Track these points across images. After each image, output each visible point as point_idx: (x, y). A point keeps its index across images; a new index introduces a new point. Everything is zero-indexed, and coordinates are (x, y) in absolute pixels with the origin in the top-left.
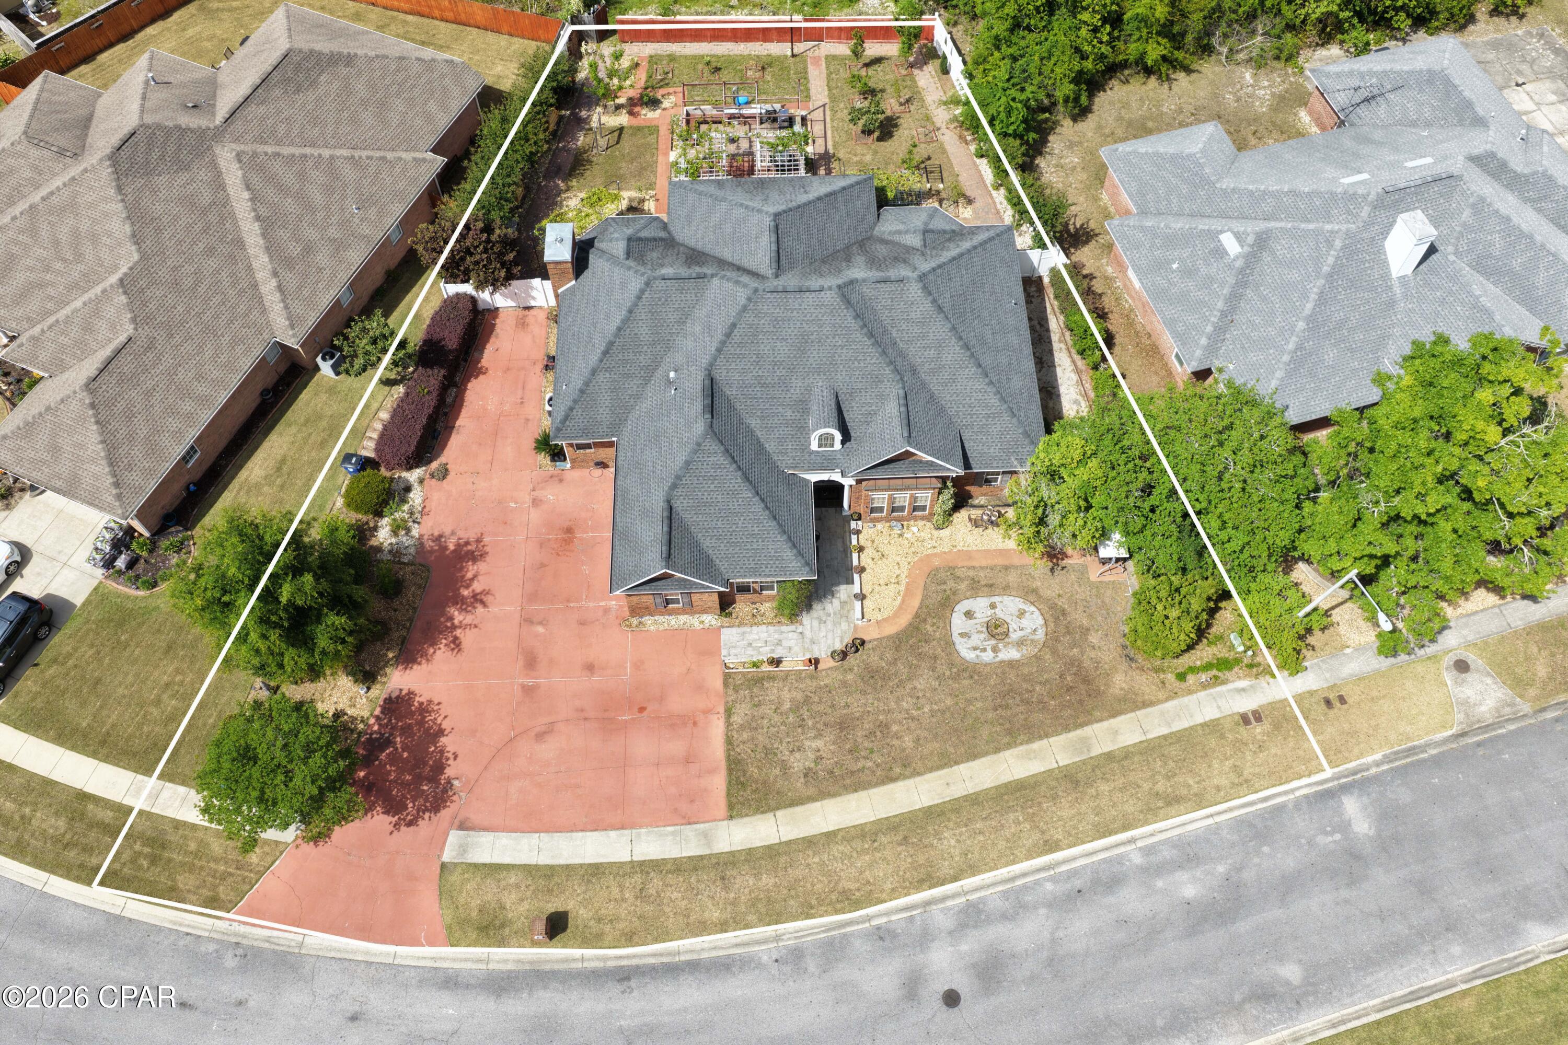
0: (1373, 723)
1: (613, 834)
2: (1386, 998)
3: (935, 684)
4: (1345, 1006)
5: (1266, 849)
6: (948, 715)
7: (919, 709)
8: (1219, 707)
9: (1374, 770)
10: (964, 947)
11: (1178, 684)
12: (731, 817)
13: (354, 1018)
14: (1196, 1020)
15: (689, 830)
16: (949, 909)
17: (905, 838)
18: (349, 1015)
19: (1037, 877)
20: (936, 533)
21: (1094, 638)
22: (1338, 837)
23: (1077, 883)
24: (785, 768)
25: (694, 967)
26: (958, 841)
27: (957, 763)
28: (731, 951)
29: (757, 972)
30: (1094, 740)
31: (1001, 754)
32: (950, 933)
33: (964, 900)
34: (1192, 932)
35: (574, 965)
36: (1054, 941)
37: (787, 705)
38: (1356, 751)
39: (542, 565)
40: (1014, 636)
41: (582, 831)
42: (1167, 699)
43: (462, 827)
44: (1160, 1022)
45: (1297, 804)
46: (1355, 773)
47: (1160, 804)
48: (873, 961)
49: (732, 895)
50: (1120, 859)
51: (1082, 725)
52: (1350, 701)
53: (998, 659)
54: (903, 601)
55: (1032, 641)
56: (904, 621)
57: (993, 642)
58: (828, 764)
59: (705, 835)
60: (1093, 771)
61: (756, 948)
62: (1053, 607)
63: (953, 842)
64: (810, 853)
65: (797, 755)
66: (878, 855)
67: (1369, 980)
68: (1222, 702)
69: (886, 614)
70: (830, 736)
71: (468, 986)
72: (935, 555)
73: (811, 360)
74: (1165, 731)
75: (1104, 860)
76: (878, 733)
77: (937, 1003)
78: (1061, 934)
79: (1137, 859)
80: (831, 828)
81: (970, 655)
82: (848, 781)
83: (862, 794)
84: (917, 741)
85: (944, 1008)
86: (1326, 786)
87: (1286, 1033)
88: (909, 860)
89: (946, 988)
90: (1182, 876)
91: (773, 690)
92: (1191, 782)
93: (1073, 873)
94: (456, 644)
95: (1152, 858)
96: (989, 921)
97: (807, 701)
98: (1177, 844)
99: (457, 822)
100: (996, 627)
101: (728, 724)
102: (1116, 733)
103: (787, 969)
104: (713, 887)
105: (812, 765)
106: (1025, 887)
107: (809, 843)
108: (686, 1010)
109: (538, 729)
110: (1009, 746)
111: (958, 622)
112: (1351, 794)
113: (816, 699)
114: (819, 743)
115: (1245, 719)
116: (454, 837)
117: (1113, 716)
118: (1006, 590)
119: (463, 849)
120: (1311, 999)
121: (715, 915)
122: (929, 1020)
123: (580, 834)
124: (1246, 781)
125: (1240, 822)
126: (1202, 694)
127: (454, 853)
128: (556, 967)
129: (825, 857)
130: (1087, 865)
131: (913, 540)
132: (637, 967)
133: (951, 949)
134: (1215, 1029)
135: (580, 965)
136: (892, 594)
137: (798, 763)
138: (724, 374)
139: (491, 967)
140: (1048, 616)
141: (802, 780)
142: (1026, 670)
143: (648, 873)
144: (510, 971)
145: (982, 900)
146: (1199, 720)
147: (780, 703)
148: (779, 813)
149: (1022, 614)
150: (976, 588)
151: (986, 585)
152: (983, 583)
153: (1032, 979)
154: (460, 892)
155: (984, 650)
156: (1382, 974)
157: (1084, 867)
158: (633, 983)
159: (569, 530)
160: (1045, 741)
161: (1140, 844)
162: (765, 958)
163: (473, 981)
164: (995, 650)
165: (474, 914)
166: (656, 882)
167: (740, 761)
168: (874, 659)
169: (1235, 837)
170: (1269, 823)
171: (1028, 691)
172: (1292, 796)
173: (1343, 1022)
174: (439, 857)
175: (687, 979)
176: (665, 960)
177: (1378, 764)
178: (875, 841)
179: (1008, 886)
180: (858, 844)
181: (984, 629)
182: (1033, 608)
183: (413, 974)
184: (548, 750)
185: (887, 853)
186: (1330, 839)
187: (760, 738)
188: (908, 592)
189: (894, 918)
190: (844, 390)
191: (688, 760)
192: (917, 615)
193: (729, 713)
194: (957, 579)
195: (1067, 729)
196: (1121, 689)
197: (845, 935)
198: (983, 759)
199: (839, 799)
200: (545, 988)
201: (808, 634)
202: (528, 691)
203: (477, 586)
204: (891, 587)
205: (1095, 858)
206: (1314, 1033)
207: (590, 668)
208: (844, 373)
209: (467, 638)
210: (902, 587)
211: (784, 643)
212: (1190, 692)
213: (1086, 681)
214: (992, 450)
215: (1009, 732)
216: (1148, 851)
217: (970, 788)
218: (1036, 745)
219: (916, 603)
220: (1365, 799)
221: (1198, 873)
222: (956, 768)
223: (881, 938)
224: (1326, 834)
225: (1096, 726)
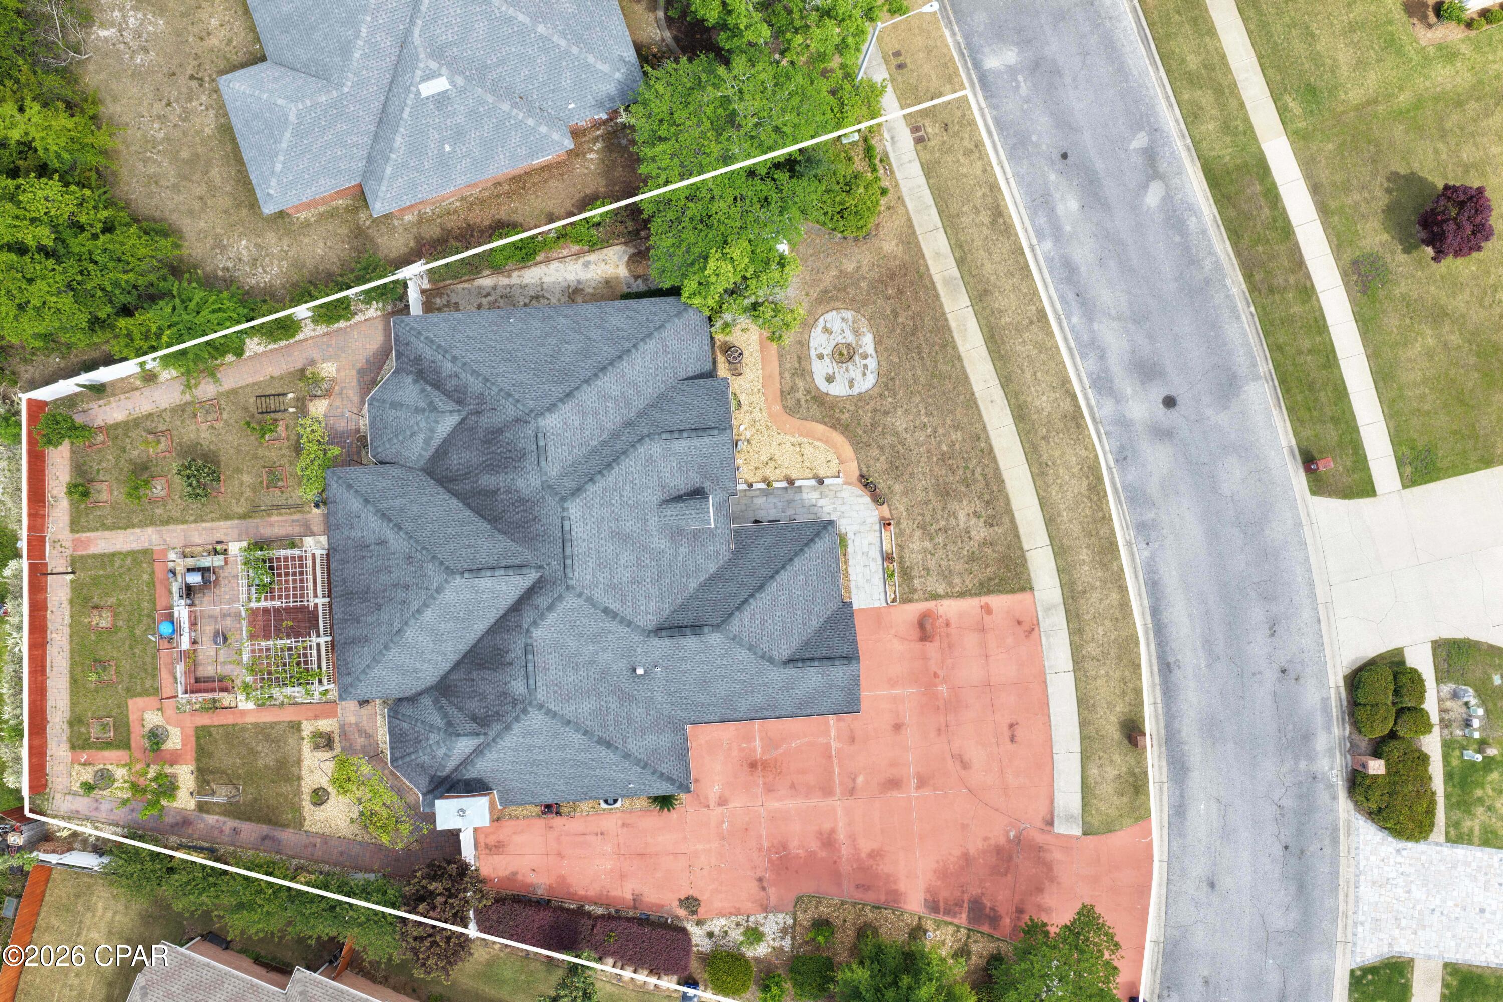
0: (917, 31)
1: (1050, 690)
2: (1148, 62)
3: (900, 412)
4: (1156, 95)
5: (1034, 138)
6: (930, 400)
7: (925, 426)
8: (910, 162)
9: (959, 38)
10: (1129, 391)
11: (890, 195)
12: (1031, 589)
13: (1212, 885)
14: (1175, 211)
15: (1044, 624)
16: (1098, 402)
17: (1043, 438)
18: (1210, 890)
19: (1067, 329)
20: (745, 408)
21: (850, 266)
22: (1020, 78)
23: (1071, 296)
24: (986, 543)
25: (1155, 612)
26: (1043, 394)
27: (973, 394)
28: (1142, 582)
29: (1157, 559)
30: (946, 273)
31: (963, 355)
32: (1118, 402)
33: (1089, 391)
34: (1106, 207)
35: (1160, 711)
36: (1119, 318)
37: (928, 545)
38: (945, 50)
39: (793, 786)
40: (850, 338)
41: (1049, 717)
42: (904, 205)
43: (1051, 823)
44: (1178, 239)
45: (993, 107)
46: (963, 54)
47: (1001, 221)
48: (1144, 465)
49: (1098, 583)
50: (1049, 260)
51: (933, 283)
52: (897, 47)
53: (874, 354)
54: (819, 440)
55: (853, 322)
56: (838, 438)
57: (857, 358)
58: (980, 506)
59: (1048, 609)
60: (974, 276)
61: (1138, 561)
62: (819, 301)
63: (1044, 398)
64: (1059, 519)
65: (973, 533)
66: (1058, 462)
67: (1135, 72)
68: (905, 158)
69: (832, 456)
70: (954, 505)
71: (1182, 796)
72: (769, 409)
73: (635, 528)
74: (934, 211)
75: (1050, 273)
76: (950, 462)
77: (1173, 413)
78: (1113, 312)
79: (1048, 245)
80: (1037, 502)
81: (871, 379)
82: (995, 488)
83: (1005, 475)
84: (956, 428)
85: (1177, 408)
86: (976, 81)
87: (1179, 144)
88: (1061, 435)
89: (1161, 406)
90: (1060, 210)
91: (914, 557)
92: (980, 194)
93: (1062, 298)
95: (1047, 232)
96: (1106, 371)
97: (923, 527)
99: (1048, 828)
100: (841, 354)
101: (947, 596)
102: (938, 254)
103: (1153, 535)
104: (1092, 600)
105: (982, 520)
106: (1077, 339)
107: (1050, 521)
108: (1190, 616)
109: (959, 768)
110: (955, 347)
111: (838, 389)
112: (982, 60)
113: (920, 518)
114: (962, 516)
115: (919, 141)
116: (1060, 828)
117: (923, 255)
118: (803, 344)
119: (1069, 818)
120: (1152, 120)
121: (1115, 596)
122: (1187, 420)
123: (1052, 718)
124: (977, 146)
125: (1011, 157)
126: (898, 175)
127: (1074, 826)
128: (1162, 725)
129: (1062, 506)
130: (1055, 288)
131: (754, 430)
132: (1158, 658)
133: (1130, 402)
134: (1180, 197)
135: (1160, 706)
136: (812, 450)
137: (980, 532)
138: (651, 617)
139: (1165, 779)
140: (829, 307)
141: (996, 528)
142: (884, 330)
143: (1083, 657)
144: (1168, 762)
145: (1089, 375)
146: (922, 180)
147: (925, 550)
148: (1026, 547)
149: (826, 330)
150: (802, 371)
151: (799, 363)
152: (797, 365)
153: (1151, 337)
154: (1107, 815)
155: (865, 366)
156: (1130, 62)
157: (1057, 290)
158: (1171, 660)
159: (753, 765)
160: (949, 316)
161: (1034, 242)
162: (1146, 553)
163: (1178, 793)
164: (865, 356)
165: (1125, 799)
166: (1091, 649)
167: (981, 584)
168: (880, 466)
169: (1025, 162)
170: (1011, 132)
171: (904, 328)
172: (986, 110)
173: (1168, 98)
174: (1078, 838)
175: (1166, 617)
176: (1152, 635)
177: (954, 34)
178: (1047, 465)
179: (1076, 353)
180: (1050, 479)
181: (844, 365)
182: (821, 320)
183: (1175, 843)
184: (977, 756)
185: (1057, 454)
186: (1022, 84)
187: (958, 567)
188: (809, 434)
189: (1107, 448)
190: (660, 494)
191: (982, 629)
192: (833, 427)
193: (935, 596)
194: (793, 389)
195: (937, 296)
196: (897, 246)
197: (1123, 488)
198: (969, 371)
199: (1011, 496)
200: (1179, 732)
201: (855, 528)
202: (922, 782)
203: (814, 845)
204: (804, 451)
205: (1049, 280)
206: (1177, 121)
207: (898, 727)
208: (645, 494)
209: (868, 846)
210: (805, 441)
211: (865, 549)
212: (897, 186)
213: (892, 276)
214: (694, 350)
215: (944, 346)
216: (1040, 236)
217: (994, 382)
218: (953, 324)
219: (820, 428)
220: (987, 49)
221: (1057, 196)
222: (977, 395)
223: (1125, 459)
224: (1018, 87)
225: (932, 271)
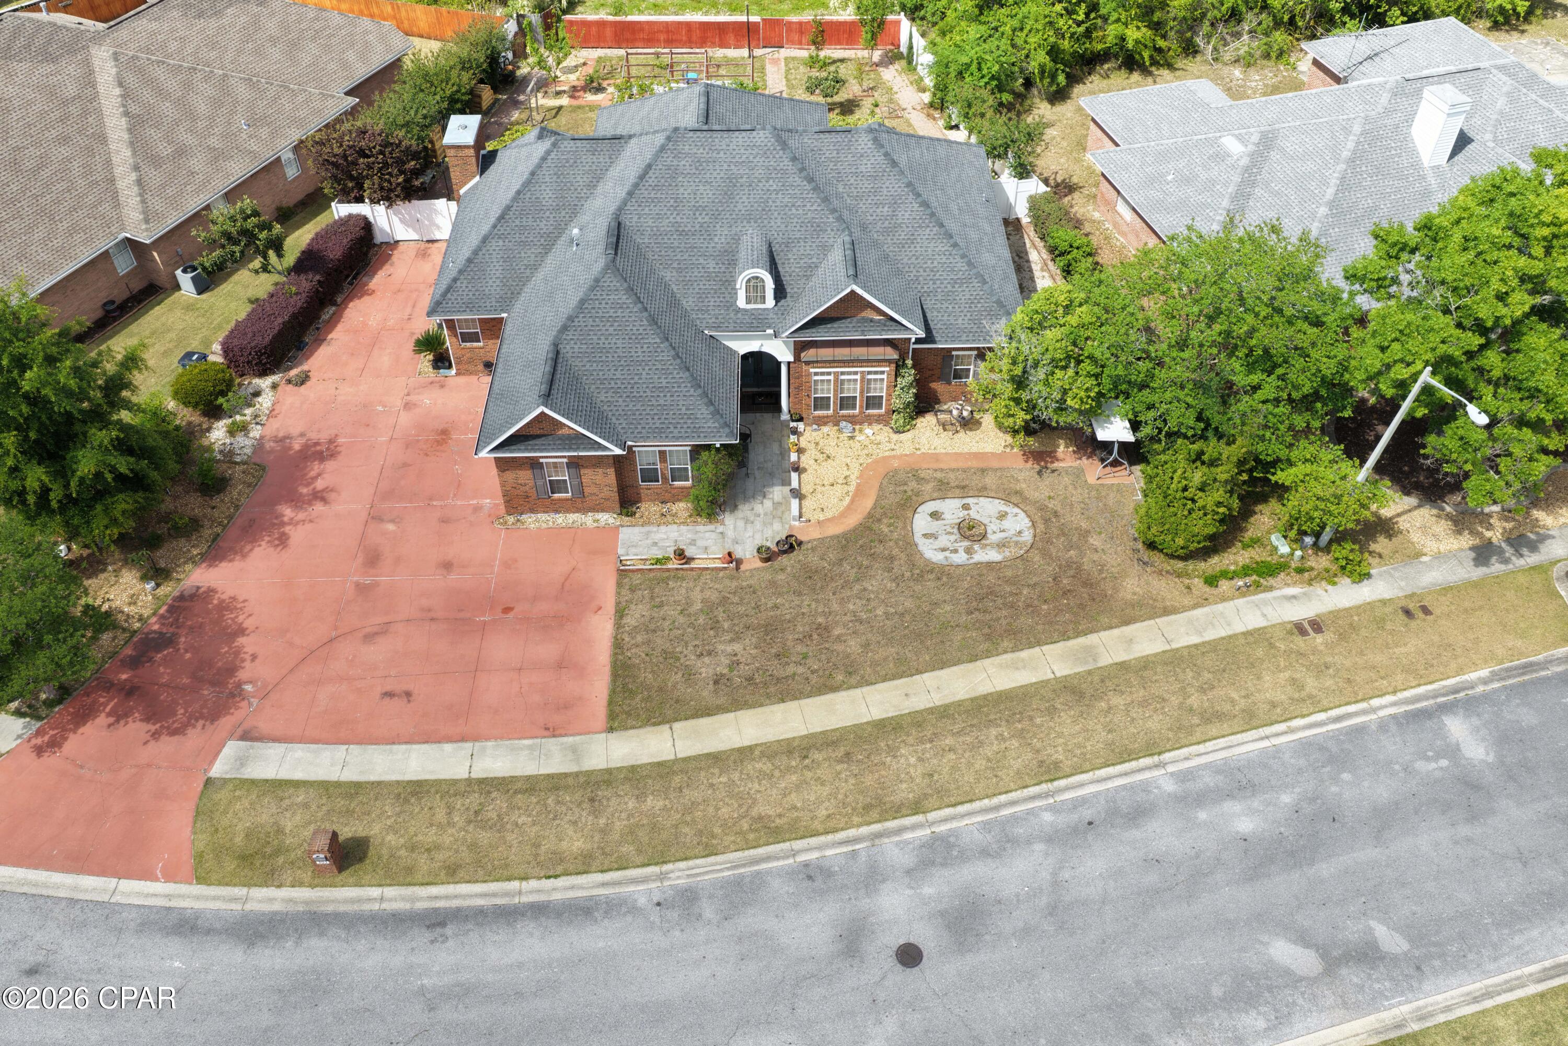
0: (1471, 636)
1: (448, 747)
2: (1547, 964)
3: (891, 585)
4: (1488, 974)
5: (1346, 776)
6: (908, 618)
7: (870, 611)
8: (1265, 616)
9: (1480, 689)
10: (928, 890)
11: (1207, 589)
12: (611, 730)
13: (33, 972)
14: (1270, 989)
15: (552, 745)
16: (907, 843)
17: (847, 754)
18: (27, 967)
19: (1030, 805)
20: (895, 437)
21: (1094, 541)
22: (1444, 763)
23: (1088, 814)
24: (689, 675)
25: (539, 910)
26: (920, 760)
27: (919, 672)
28: (595, 892)
29: (629, 918)
30: (1102, 649)
31: (978, 663)
32: (909, 872)
33: (928, 831)
34: (1254, 874)
35: (366, 907)
36: (1056, 884)
37: (698, 606)
38: (1453, 665)
39: (405, 465)
40: (993, 538)
41: (406, 743)
42: (1196, 606)
43: (246, 736)
44: (1217, 991)
45: (1383, 726)
46: (1456, 691)
47: (1196, 720)
48: (796, 906)
49: (602, 821)
50: (1145, 787)
51: (1085, 633)
52: (1437, 612)
53: (972, 561)
54: (852, 501)
55: (1017, 543)
56: (853, 521)
57: (966, 543)
58: (745, 670)
59: (574, 749)
60: (1102, 681)
61: (632, 888)
62: (1042, 508)
63: (913, 760)
64: (716, 771)
65: (707, 660)
66: (809, 774)
67: (1518, 940)
68: (1268, 610)
69: (829, 514)
70: (750, 639)
71: (209, 931)
72: (894, 457)
73: (740, 206)
74: (1195, 640)
75: (1124, 787)
76: (815, 636)
77: (890, 962)
78: (1066, 874)
79: (1169, 786)
80: (747, 743)
81: (937, 557)
82: (772, 689)
83: (793, 705)
84: (866, 646)
85: (899, 967)
86: (1419, 705)
87: (1405, 1008)
88: (852, 781)
89: (902, 941)
90: (1232, 807)
91: (680, 591)
92: (1235, 695)
93: (1082, 802)
94: (283, 541)
95: (1190, 785)
96: (964, 857)
97: (724, 601)
98: (1223, 769)
99: (240, 731)
100: (970, 528)
101: (618, 626)
102: (1131, 641)
103: (674, 915)
104: (576, 810)
105: (725, 671)
106: (1014, 818)
107: (716, 759)
108: (520, 965)
109: (368, 630)
110: (988, 654)
111: (921, 522)
112: (1455, 714)
113: (736, 599)
114: (737, 647)
115: (1299, 628)
116: (231, 749)
117: (1127, 622)
118: (982, 492)
119: (242, 761)
120: (1437, 963)
121: (576, 844)
122: (877, 984)
123: (404, 747)
124: (1310, 697)
125: (1305, 746)
126: (1240, 602)
127: (227, 768)
128: (342, 908)
129: (736, 776)
130: (1099, 793)
131: (867, 443)
132: (458, 910)
133: (909, 892)
134: (1300, 1001)
135: (376, 907)
136: (838, 494)
137: (706, 669)
139: (248, 907)
140: (1037, 518)
141: (711, 687)
142: (1009, 573)
143: (489, 792)
144: (275, 913)
145: (953, 832)
146: (1239, 628)
147: (689, 603)
148: (677, 726)
149: (1002, 516)
150: (943, 489)
151: (957, 487)
152: (953, 484)
153: (1026, 932)
154: (225, 812)
155: (956, 551)
156: (1535, 933)
157: (1096, 795)
158: (449, 930)
159: (445, 432)
160: (1037, 649)
161: (1171, 769)
162: (642, 901)
163: (218, 926)
164: (969, 551)
165: (239, 840)
166: (500, 802)
167: (629, 667)
168: (813, 559)
169: (1302, 762)
170: (1347, 746)
171: (1011, 594)
172: (1374, 717)
173: (1488, 995)
174: (206, 771)
175: (526, 927)
176: (499, 901)
177: (1485, 682)
178: (806, 757)
179: (991, 816)
180: (783, 761)
181: (956, 531)
182: (1016, 510)
183: (134, 915)
184: (376, 652)
185: (824, 772)
186: (1433, 765)
187: (659, 641)
188: (859, 493)
189: (829, 852)
190: (779, 240)
191: (561, 665)
192: (870, 516)
193: (620, 613)
194: (920, 480)
195: (1065, 636)
196: (1135, 594)
197: (758, 873)
198: (954, 669)
199: (760, 710)
200: (322, 934)
201: (730, 533)
202: (361, 589)
203: (320, 484)
204: (838, 488)
205: (1110, 785)
206: (1448, 1009)
207: (447, 566)
208: (779, 221)
209: (297, 535)
210: (852, 488)
211: (700, 543)
212: (1224, 599)
213: (1087, 584)
214: (960, 321)
215: (988, 637)
216: (1184, 777)
217: (937, 699)
218: (1024, 654)
219: (868, 504)
220: (1475, 721)
221: (1256, 804)
222: (918, 677)
223: (810, 878)
224: (1428, 759)
225: (1103, 634)
